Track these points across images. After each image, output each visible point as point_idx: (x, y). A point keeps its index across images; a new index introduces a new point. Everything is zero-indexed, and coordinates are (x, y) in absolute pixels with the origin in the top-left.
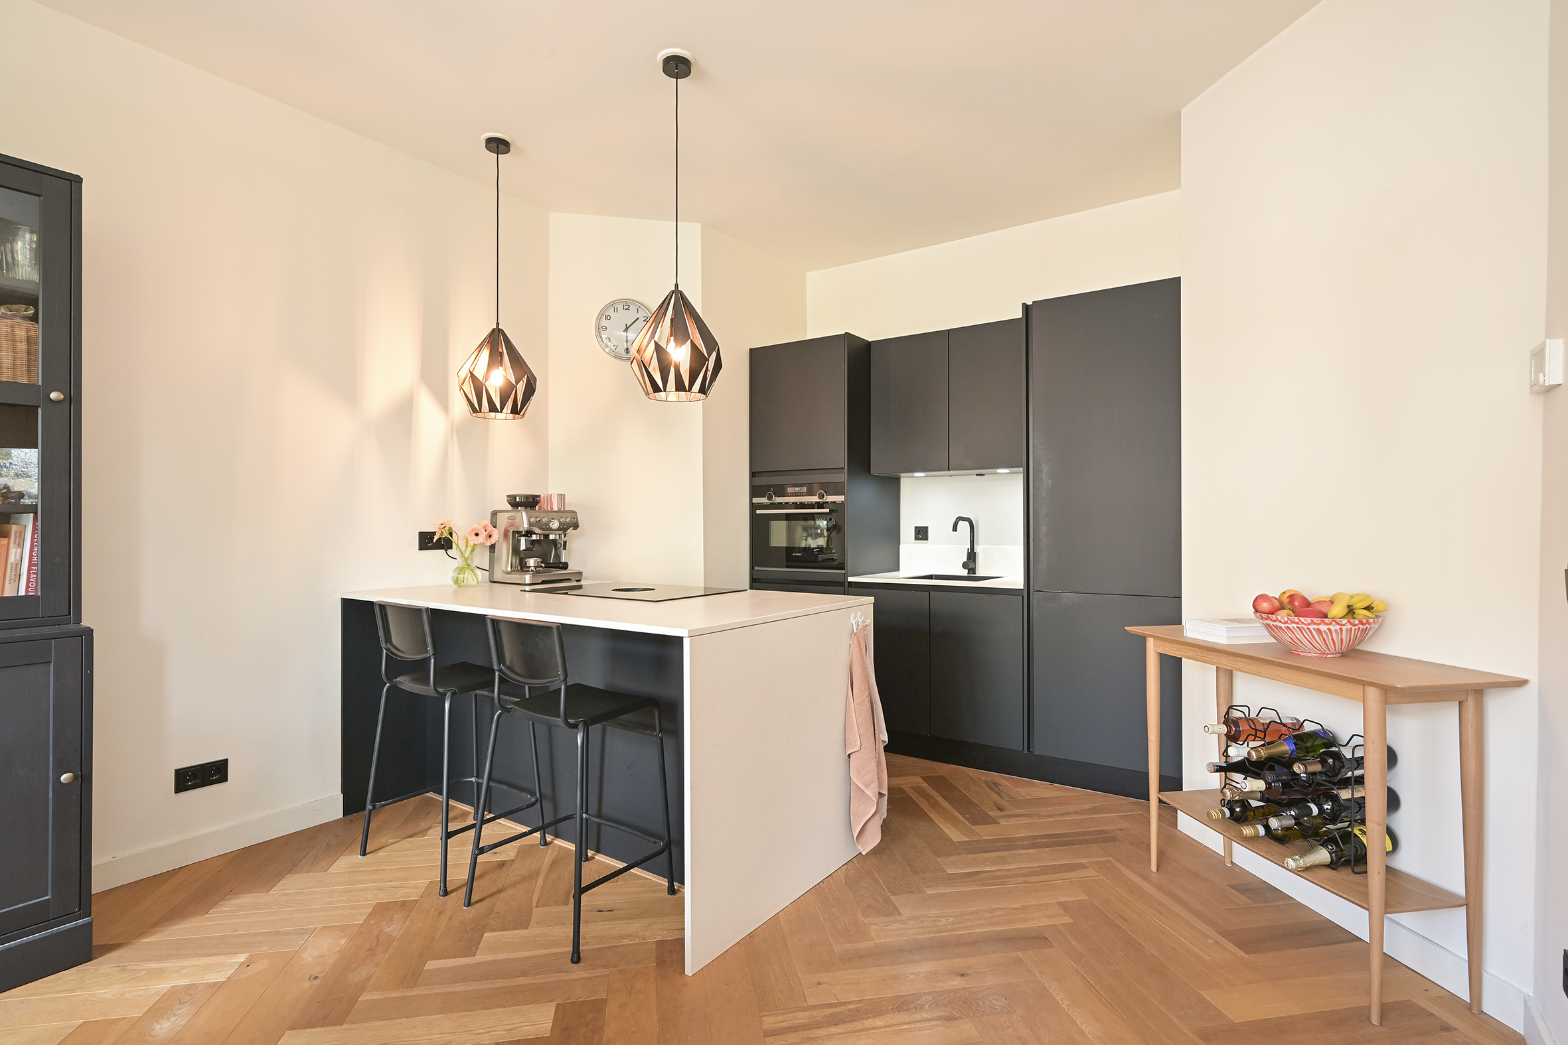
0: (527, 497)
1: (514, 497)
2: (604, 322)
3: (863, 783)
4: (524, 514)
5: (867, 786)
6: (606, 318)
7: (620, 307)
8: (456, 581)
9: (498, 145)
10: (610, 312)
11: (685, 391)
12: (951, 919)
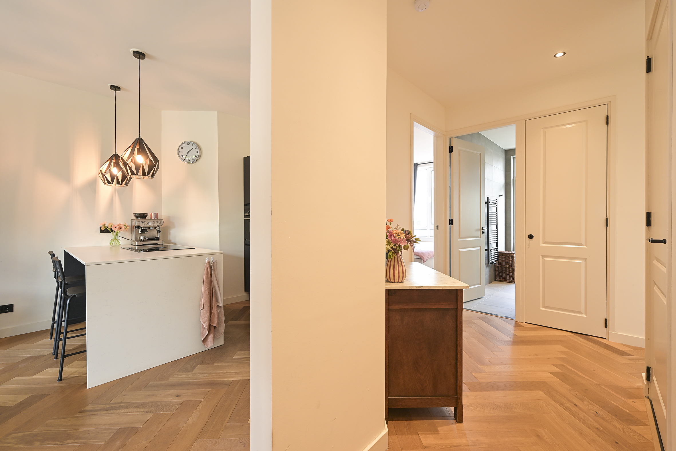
0: (140, 214)
1: (136, 214)
2: (180, 150)
3: (203, 322)
4: (136, 220)
5: (204, 323)
6: (181, 148)
7: (186, 144)
8: (110, 244)
9: (115, 88)
10: (183, 146)
11: (135, 175)
12: (206, 375)
